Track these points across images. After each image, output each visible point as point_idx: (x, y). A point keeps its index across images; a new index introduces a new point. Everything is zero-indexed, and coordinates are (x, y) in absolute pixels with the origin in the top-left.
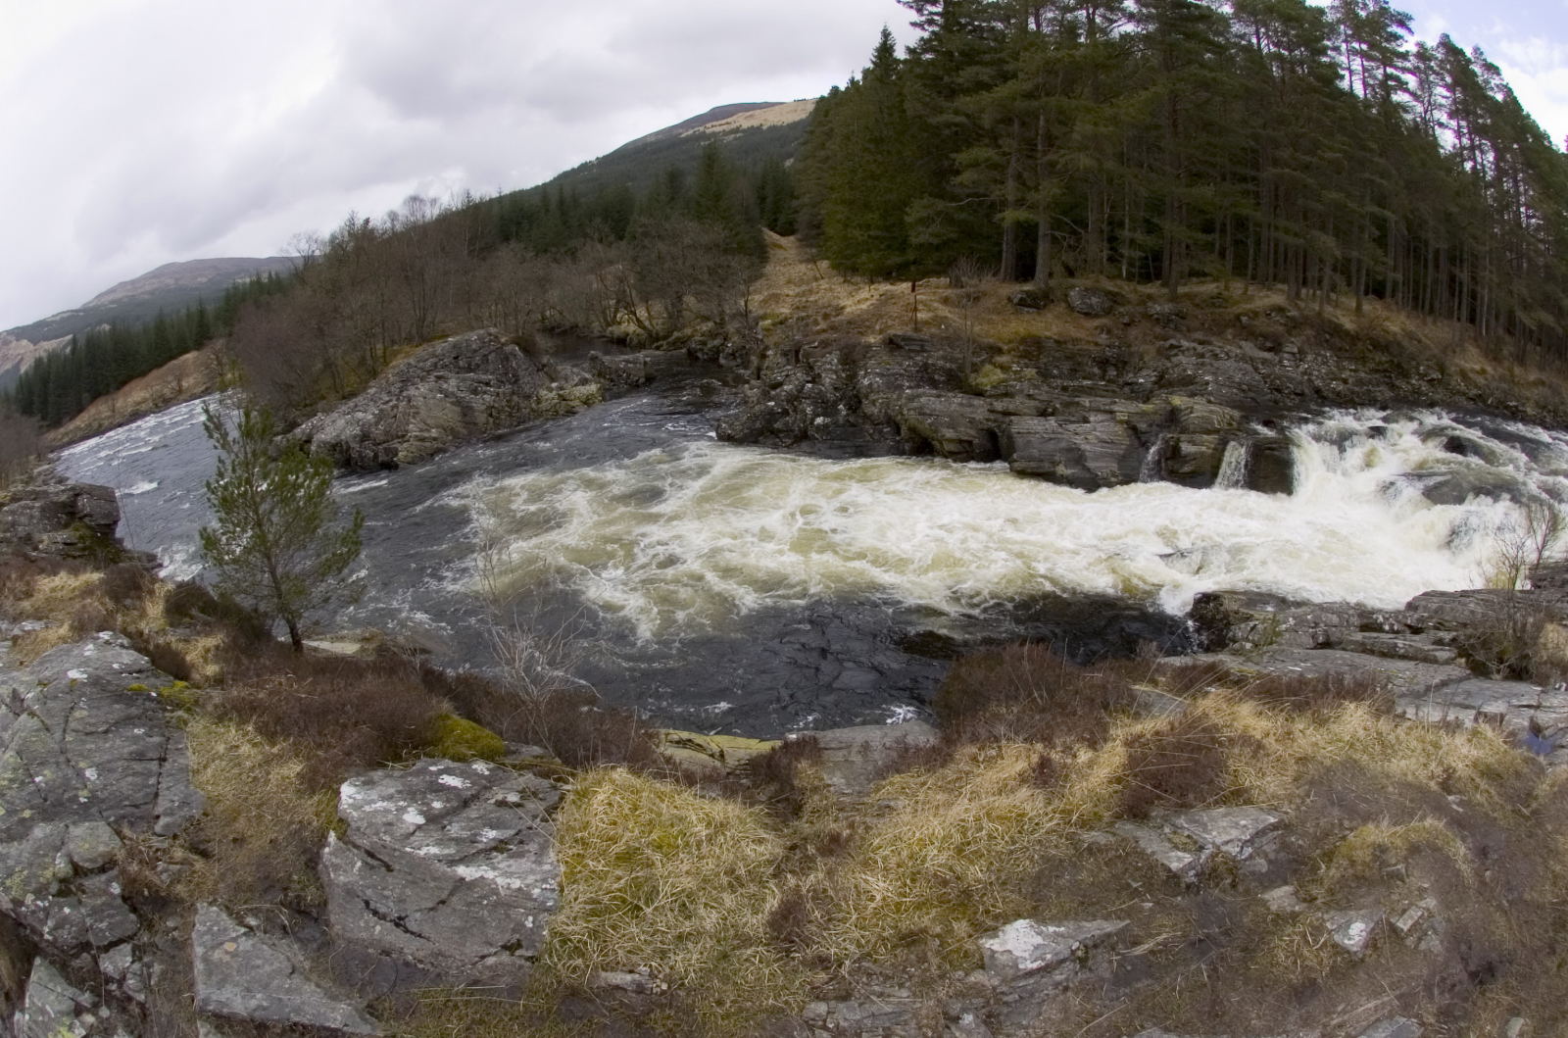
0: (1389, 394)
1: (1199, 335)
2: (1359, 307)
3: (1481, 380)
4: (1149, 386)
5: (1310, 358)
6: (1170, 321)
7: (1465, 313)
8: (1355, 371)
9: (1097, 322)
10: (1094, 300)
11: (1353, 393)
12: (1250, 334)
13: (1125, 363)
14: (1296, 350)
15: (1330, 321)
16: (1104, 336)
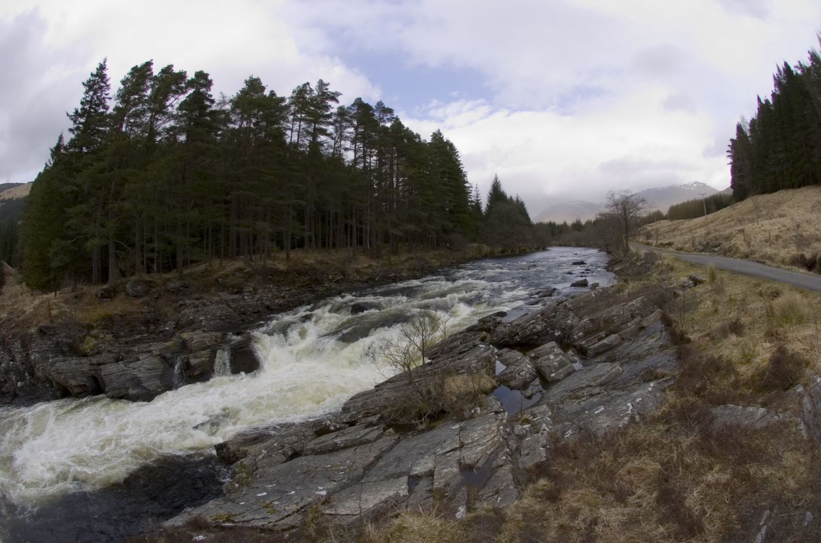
0: (311, 296)
1: (196, 295)
2: (288, 257)
3: (370, 271)
4: (172, 330)
5: (260, 291)
6: (181, 290)
7: (355, 241)
8: (289, 290)
9: (141, 300)
10: (139, 288)
11: (289, 302)
12: (224, 287)
13: (158, 320)
14: (251, 289)
15: (271, 268)
16: (146, 307)
